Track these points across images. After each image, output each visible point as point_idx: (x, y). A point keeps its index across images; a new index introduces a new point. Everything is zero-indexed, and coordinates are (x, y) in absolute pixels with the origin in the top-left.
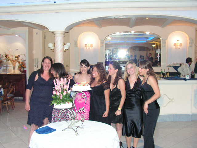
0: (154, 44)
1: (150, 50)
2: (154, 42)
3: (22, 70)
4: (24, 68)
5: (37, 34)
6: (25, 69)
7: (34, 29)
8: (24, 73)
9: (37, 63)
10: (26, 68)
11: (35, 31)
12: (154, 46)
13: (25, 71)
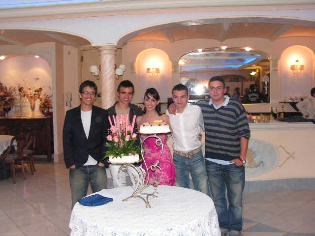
0: (254, 70)
1: (247, 81)
2: (254, 67)
3: (45, 111)
4: (49, 108)
5: (69, 53)
6: (51, 110)
7: (64, 47)
8: (49, 117)
9: (70, 100)
10: (52, 108)
11: (66, 48)
12: (253, 73)
13: (51, 114)
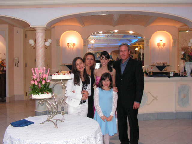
0: (137, 47)
2: (137, 45)
3: (1, 69)
4: (3, 67)
5: (17, 32)
6: (5, 68)
7: (15, 28)
8: (3, 73)
9: (18, 62)
10: (6, 67)
11: (16, 29)
12: (137, 49)
13: (5, 71)
